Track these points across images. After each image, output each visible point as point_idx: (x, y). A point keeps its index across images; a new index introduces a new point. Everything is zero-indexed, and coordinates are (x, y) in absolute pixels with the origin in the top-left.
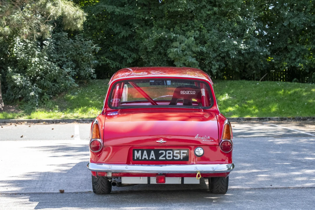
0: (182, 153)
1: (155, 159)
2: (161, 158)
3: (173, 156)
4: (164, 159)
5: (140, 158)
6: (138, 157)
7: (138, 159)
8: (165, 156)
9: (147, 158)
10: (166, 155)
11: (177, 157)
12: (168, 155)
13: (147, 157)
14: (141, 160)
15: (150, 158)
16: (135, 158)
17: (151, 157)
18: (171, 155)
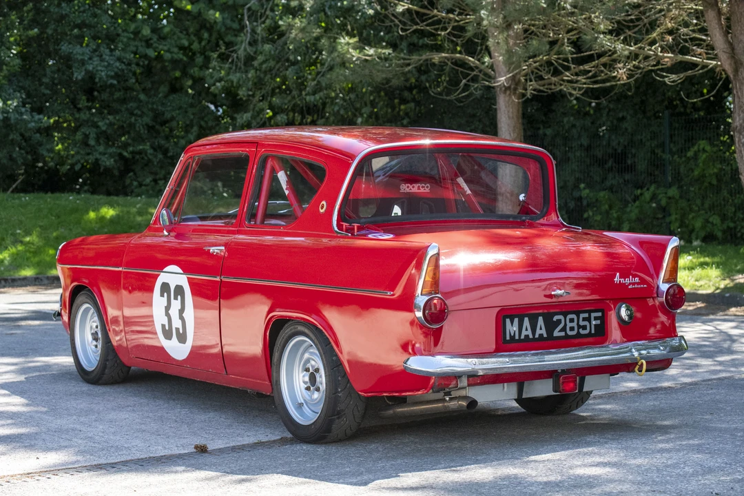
0: (592, 318)
1: (545, 335)
2: (556, 333)
3: (579, 327)
4: (563, 334)
5: (517, 337)
6: (512, 335)
7: (512, 337)
8: (564, 329)
9: (531, 336)
10: (565, 325)
11: (584, 328)
12: (569, 325)
13: (529, 333)
14: (520, 340)
15: (537, 336)
16: (508, 338)
17: (538, 332)
18: (574, 325)
